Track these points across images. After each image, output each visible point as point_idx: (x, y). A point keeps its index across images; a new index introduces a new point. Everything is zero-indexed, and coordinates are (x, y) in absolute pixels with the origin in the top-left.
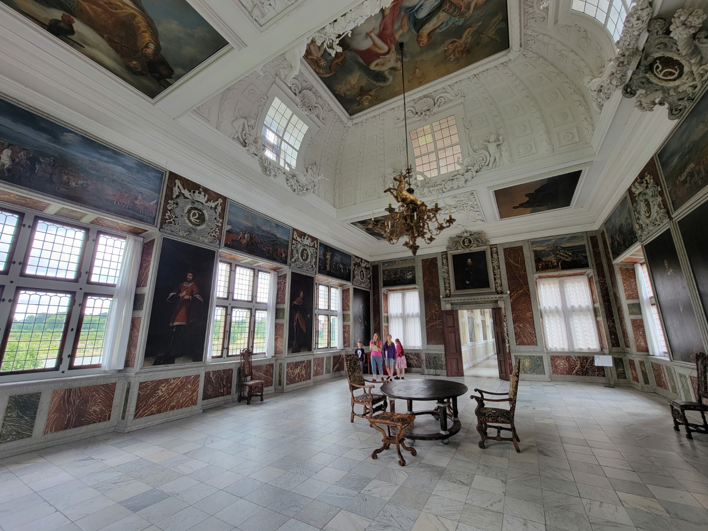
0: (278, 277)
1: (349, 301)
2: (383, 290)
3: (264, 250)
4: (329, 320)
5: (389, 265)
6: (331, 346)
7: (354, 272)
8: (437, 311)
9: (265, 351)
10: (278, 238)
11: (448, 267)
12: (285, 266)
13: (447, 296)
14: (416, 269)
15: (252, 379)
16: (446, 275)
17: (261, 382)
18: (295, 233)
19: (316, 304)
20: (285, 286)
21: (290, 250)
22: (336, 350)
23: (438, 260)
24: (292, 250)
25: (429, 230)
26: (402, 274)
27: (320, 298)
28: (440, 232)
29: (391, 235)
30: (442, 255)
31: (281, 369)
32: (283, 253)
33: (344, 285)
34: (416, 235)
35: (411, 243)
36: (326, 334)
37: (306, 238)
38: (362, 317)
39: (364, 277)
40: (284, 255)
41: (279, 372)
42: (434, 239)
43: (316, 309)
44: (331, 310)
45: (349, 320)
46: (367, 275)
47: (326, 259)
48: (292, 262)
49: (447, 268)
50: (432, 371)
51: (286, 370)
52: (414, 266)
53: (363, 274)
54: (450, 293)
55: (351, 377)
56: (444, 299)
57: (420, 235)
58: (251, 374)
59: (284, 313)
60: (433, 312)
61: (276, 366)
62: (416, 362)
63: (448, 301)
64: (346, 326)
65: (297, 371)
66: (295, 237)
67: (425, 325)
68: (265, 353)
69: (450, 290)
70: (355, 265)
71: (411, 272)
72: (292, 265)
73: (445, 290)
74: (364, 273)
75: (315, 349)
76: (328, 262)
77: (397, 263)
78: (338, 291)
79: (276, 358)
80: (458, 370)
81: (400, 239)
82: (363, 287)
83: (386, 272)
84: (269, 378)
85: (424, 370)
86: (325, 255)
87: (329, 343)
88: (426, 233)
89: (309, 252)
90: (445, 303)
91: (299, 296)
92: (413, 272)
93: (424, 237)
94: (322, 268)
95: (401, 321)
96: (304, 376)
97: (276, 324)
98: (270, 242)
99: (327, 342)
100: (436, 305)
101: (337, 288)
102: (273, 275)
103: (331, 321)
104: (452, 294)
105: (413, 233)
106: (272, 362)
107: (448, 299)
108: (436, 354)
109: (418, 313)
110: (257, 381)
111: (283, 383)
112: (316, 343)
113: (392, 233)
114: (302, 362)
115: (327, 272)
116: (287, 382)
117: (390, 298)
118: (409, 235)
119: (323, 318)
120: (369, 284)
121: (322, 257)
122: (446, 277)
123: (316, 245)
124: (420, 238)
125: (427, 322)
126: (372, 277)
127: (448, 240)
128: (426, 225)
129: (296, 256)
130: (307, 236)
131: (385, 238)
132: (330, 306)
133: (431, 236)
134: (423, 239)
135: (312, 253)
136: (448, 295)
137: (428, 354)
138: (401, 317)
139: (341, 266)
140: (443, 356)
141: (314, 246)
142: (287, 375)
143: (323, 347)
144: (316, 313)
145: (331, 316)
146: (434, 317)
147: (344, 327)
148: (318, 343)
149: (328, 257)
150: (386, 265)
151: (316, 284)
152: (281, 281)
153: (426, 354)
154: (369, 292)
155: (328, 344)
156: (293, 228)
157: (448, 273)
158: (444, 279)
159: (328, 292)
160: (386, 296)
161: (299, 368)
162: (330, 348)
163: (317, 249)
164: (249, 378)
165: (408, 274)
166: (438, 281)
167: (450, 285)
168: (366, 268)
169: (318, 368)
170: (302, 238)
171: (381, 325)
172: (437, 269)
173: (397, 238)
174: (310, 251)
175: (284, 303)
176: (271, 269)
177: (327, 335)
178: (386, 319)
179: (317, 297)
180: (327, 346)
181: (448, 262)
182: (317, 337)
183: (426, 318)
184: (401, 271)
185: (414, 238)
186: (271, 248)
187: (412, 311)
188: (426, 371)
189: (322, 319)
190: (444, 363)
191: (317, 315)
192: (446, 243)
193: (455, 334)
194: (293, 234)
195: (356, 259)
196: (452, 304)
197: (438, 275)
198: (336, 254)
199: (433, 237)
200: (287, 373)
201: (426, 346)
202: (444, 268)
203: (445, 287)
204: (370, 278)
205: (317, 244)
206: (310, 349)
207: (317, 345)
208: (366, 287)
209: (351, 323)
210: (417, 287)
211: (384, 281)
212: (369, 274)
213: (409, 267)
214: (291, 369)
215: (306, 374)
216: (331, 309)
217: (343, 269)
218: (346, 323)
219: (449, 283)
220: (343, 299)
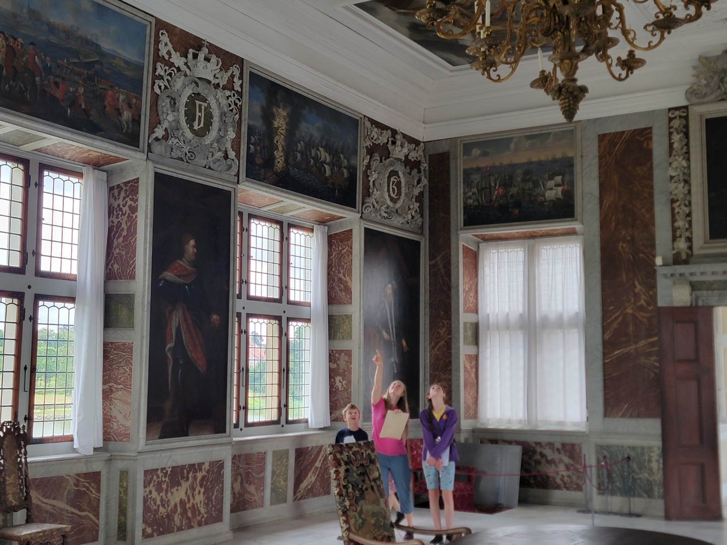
0: (111, 189)
1: (349, 272)
2: (465, 238)
3: (58, 94)
4: (283, 334)
5: (485, 154)
6: (290, 418)
7: (366, 176)
8: (641, 309)
9: (71, 430)
10: (103, 54)
11: (688, 160)
12: (132, 153)
13: (677, 260)
14: (577, 168)
15: (29, 520)
16: (680, 188)
17: (58, 530)
18: (165, 38)
19: (241, 282)
20: (132, 223)
21: (146, 98)
22: (307, 428)
23: (655, 138)
24: (156, 98)
25: (625, 33)
26: (530, 185)
27: (252, 263)
28: (662, 38)
29: (490, 47)
30: (671, 120)
31: (124, 491)
32: (125, 106)
33: (333, 218)
34: (579, 49)
35: (560, 77)
36: (272, 378)
37: (201, 56)
38: (392, 324)
39: (399, 194)
40: (126, 115)
41: (121, 499)
42: (641, 62)
43: (239, 297)
44: (289, 302)
45: (349, 336)
46: (410, 186)
47: (271, 132)
48: (157, 139)
49: (684, 163)
50: (617, 502)
51: (140, 492)
52: (572, 159)
53: (399, 184)
54: (690, 248)
55: (351, 513)
56: (668, 270)
57: (593, 47)
58: (26, 503)
59: (131, 310)
60: (629, 311)
61: (108, 479)
62: (565, 473)
63: (681, 275)
64: (340, 352)
65: (178, 495)
66: (163, 52)
67: (599, 354)
68: (71, 439)
69: (689, 240)
70: (371, 151)
71: (558, 179)
72: (158, 148)
73: (674, 239)
74: (403, 180)
75: (236, 426)
76: (280, 140)
77: (512, 146)
78: (314, 239)
79: (108, 455)
80: (704, 501)
81: (520, 63)
82: (396, 227)
83: (476, 177)
84: (87, 517)
85: (591, 499)
86: (268, 117)
87: (283, 407)
88: (613, 42)
89: (214, 105)
90: (669, 282)
91: (181, 254)
92: (567, 178)
93: (604, 57)
94: (259, 161)
95: (520, 339)
96: (203, 510)
97: (105, 345)
98: (77, 69)
99: (275, 405)
100: (639, 288)
101: (312, 230)
102: (91, 182)
103: (292, 334)
104: (696, 251)
105: (566, 40)
106: (96, 467)
107: (680, 269)
108: (633, 448)
109: (577, 314)
110: (47, 527)
111: (133, 532)
112: (239, 408)
113: (494, 41)
114: (194, 468)
115: (275, 173)
116: (144, 531)
117: (486, 263)
118: (555, 49)
119: (264, 326)
120: (417, 217)
121: (259, 124)
122: (680, 196)
123: (237, 83)
124: (593, 58)
125: (605, 344)
126: (427, 195)
127: (695, 68)
128: (616, 14)
129: (170, 118)
130: (205, 50)
131: (472, 60)
132: (287, 288)
133: (631, 53)
134: (604, 64)
135: (226, 109)
136: (684, 256)
137: (608, 447)
138: (521, 328)
139: (324, 155)
140: (656, 454)
141: (229, 86)
142: (146, 509)
143: (263, 419)
144: (238, 309)
145: (289, 319)
146: (631, 328)
147: (332, 356)
148: (246, 408)
149: (280, 122)
150: (476, 152)
151: (241, 214)
152: (120, 202)
153: (600, 448)
154: (417, 244)
155: (279, 409)
156: (158, 21)
157: (687, 182)
158: (673, 201)
159: (281, 241)
160: (474, 258)
161: (185, 485)
162: (288, 422)
163: (240, 94)
164: (20, 516)
165: (551, 183)
166: (651, 209)
167: (690, 223)
168: (407, 162)
169: (246, 486)
170: (190, 56)
171: (453, 352)
172: (651, 169)
173: (511, 59)
174: (217, 102)
175: (132, 277)
176: (87, 162)
177: (276, 381)
178: (470, 333)
179: (244, 259)
180: (275, 418)
181: (687, 144)
182: (242, 389)
183: (603, 333)
184: (527, 173)
185: (570, 60)
186: (81, 90)
187: (560, 308)
188: (597, 501)
189: (259, 328)
190: (658, 477)
191: (244, 317)
192: (687, 78)
193: (699, 387)
194: (157, 42)
195: (375, 132)
196: (694, 286)
197: (652, 187)
198: (305, 112)
199: (638, 54)
200: (145, 500)
201: (600, 422)
202: (675, 164)
203: (674, 229)
204: (419, 198)
205: (241, 78)
206: (220, 427)
207: (242, 412)
208: (407, 227)
209: (355, 343)
210: (577, 226)
211: (466, 207)
212: (419, 182)
213: (554, 161)
214: (159, 489)
215: (207, 505)
216: (292, 298)
217: (332, 164)
218: (340, 345)
219: (689, 215)
220: (330, 266)
